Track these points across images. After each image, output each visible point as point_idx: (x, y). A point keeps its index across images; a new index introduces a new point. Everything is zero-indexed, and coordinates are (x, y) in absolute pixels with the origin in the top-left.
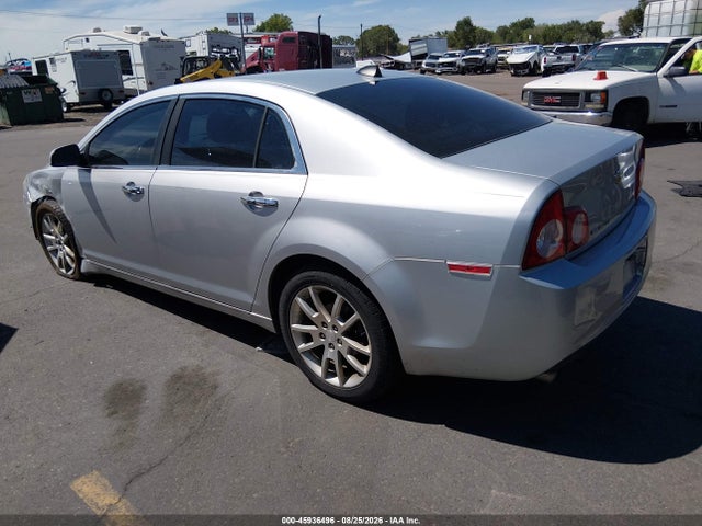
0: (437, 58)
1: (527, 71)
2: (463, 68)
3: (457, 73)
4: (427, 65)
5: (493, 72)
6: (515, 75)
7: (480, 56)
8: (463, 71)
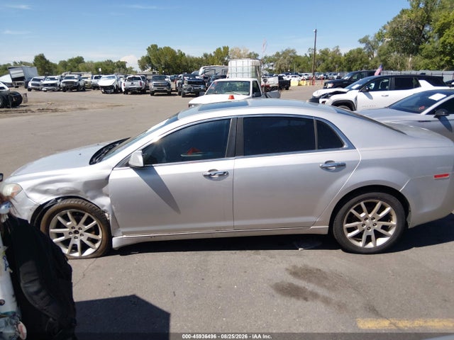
0: (39, 80)
1: (113, 91)
2: (64, 88)
3: (59, 91)
4: (32, 84)
5: (84, 90)
6: (105, 92)
7: (76, 81)
8: (65, 89)
